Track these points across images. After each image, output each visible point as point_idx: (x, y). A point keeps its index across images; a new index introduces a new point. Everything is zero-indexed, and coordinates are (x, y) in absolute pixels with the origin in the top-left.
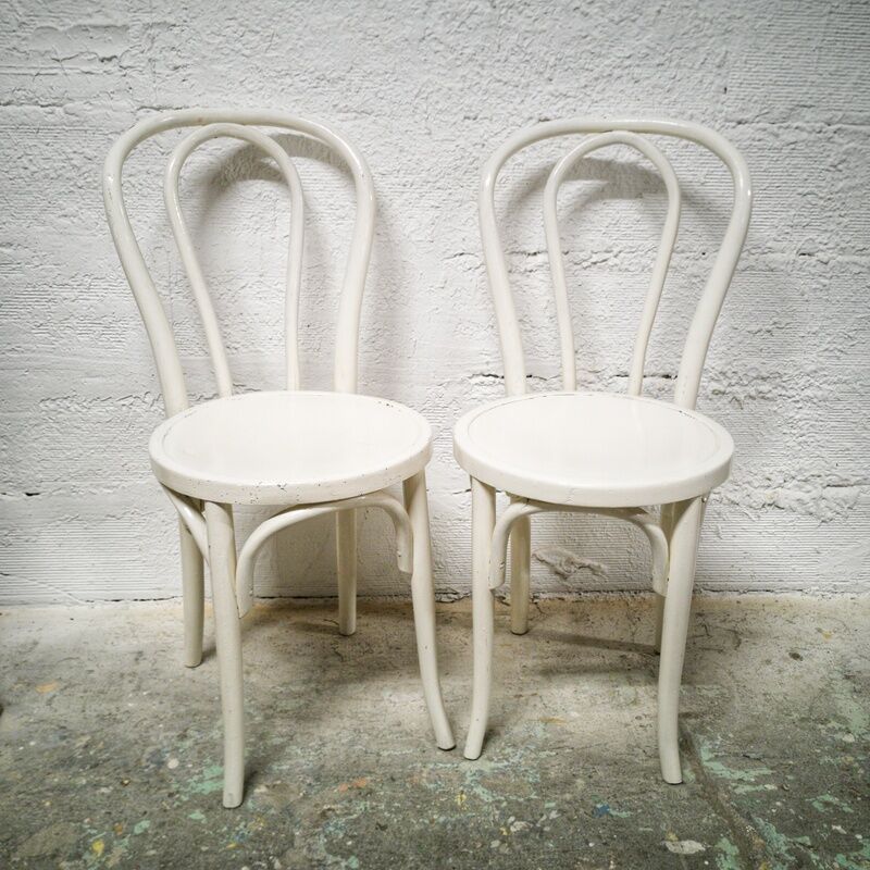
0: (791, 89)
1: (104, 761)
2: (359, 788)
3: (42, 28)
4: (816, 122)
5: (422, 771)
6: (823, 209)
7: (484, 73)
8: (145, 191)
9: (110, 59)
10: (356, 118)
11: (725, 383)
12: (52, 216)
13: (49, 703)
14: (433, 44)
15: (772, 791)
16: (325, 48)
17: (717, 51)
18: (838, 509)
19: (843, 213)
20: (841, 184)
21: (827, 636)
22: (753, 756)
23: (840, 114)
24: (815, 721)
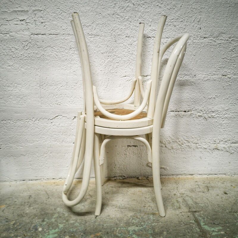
0: (219, 28)
1: (19, 229)
2: (97, 236)
3: (3, 11)
4: (226, 38)
5: (116, 231)
6: (229, 62)
7: (131, 24)
8: (33, 58)
9: (23, 20)
10: (94, 37)
11: (202, 113)
12: (6, 66)
13: (3, 211)
14: (117, 16)
15: (223, 234)
16: (85, 17)
17: (198, 17)
18: (235, 150)
19: (234, 64)
20: (234, 55)
21: (234, 187)
22: (216, 223)
23: (233, 35)
24: (233, 212)
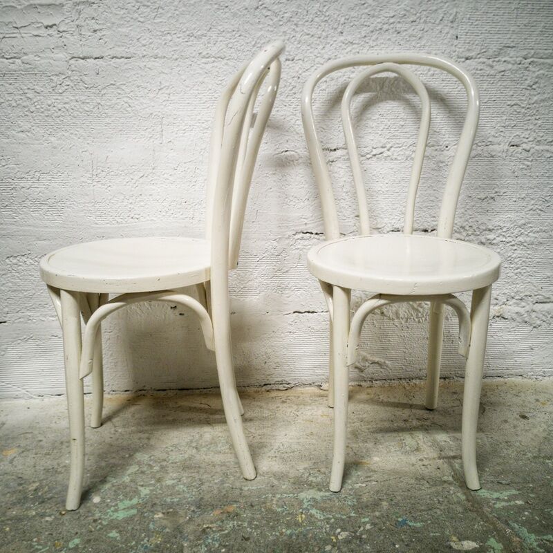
0: (500, 36)
1: (48, 499)
2: (228, 512)
3: (6, 6)
4: (517, 57)
5: (272, 500)
6: (525, 114)
7: (298, 29)
8: (75, 114)
9: (51, 27)
10: (214, 62)
11: (464, 234)
12: (14, 132)
13: (11, 462)
14: (264, 11)
15: (521, 505)
16: (192, 16)
17: (450, 12)
18: (544, 318)
19: (537, 117)
20: (535, 98)
21: (544, 404)
22: (504, 482)
23: (533, 52)
24: (543, 457)
